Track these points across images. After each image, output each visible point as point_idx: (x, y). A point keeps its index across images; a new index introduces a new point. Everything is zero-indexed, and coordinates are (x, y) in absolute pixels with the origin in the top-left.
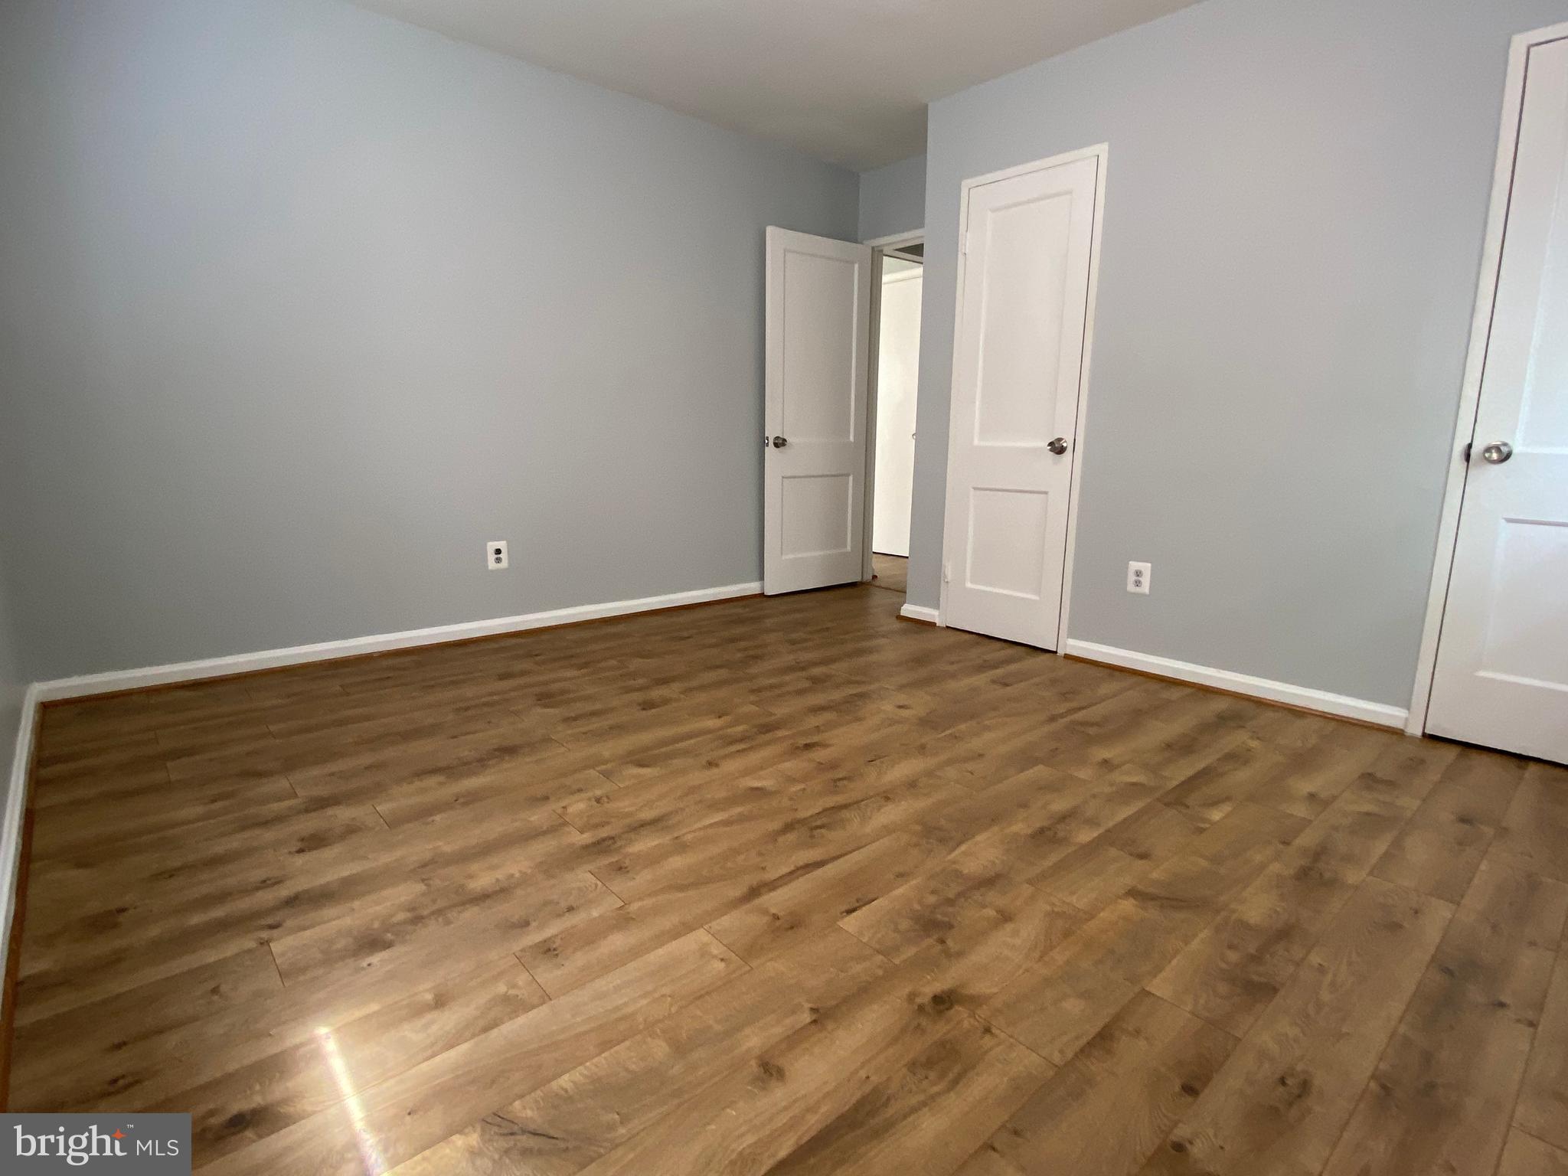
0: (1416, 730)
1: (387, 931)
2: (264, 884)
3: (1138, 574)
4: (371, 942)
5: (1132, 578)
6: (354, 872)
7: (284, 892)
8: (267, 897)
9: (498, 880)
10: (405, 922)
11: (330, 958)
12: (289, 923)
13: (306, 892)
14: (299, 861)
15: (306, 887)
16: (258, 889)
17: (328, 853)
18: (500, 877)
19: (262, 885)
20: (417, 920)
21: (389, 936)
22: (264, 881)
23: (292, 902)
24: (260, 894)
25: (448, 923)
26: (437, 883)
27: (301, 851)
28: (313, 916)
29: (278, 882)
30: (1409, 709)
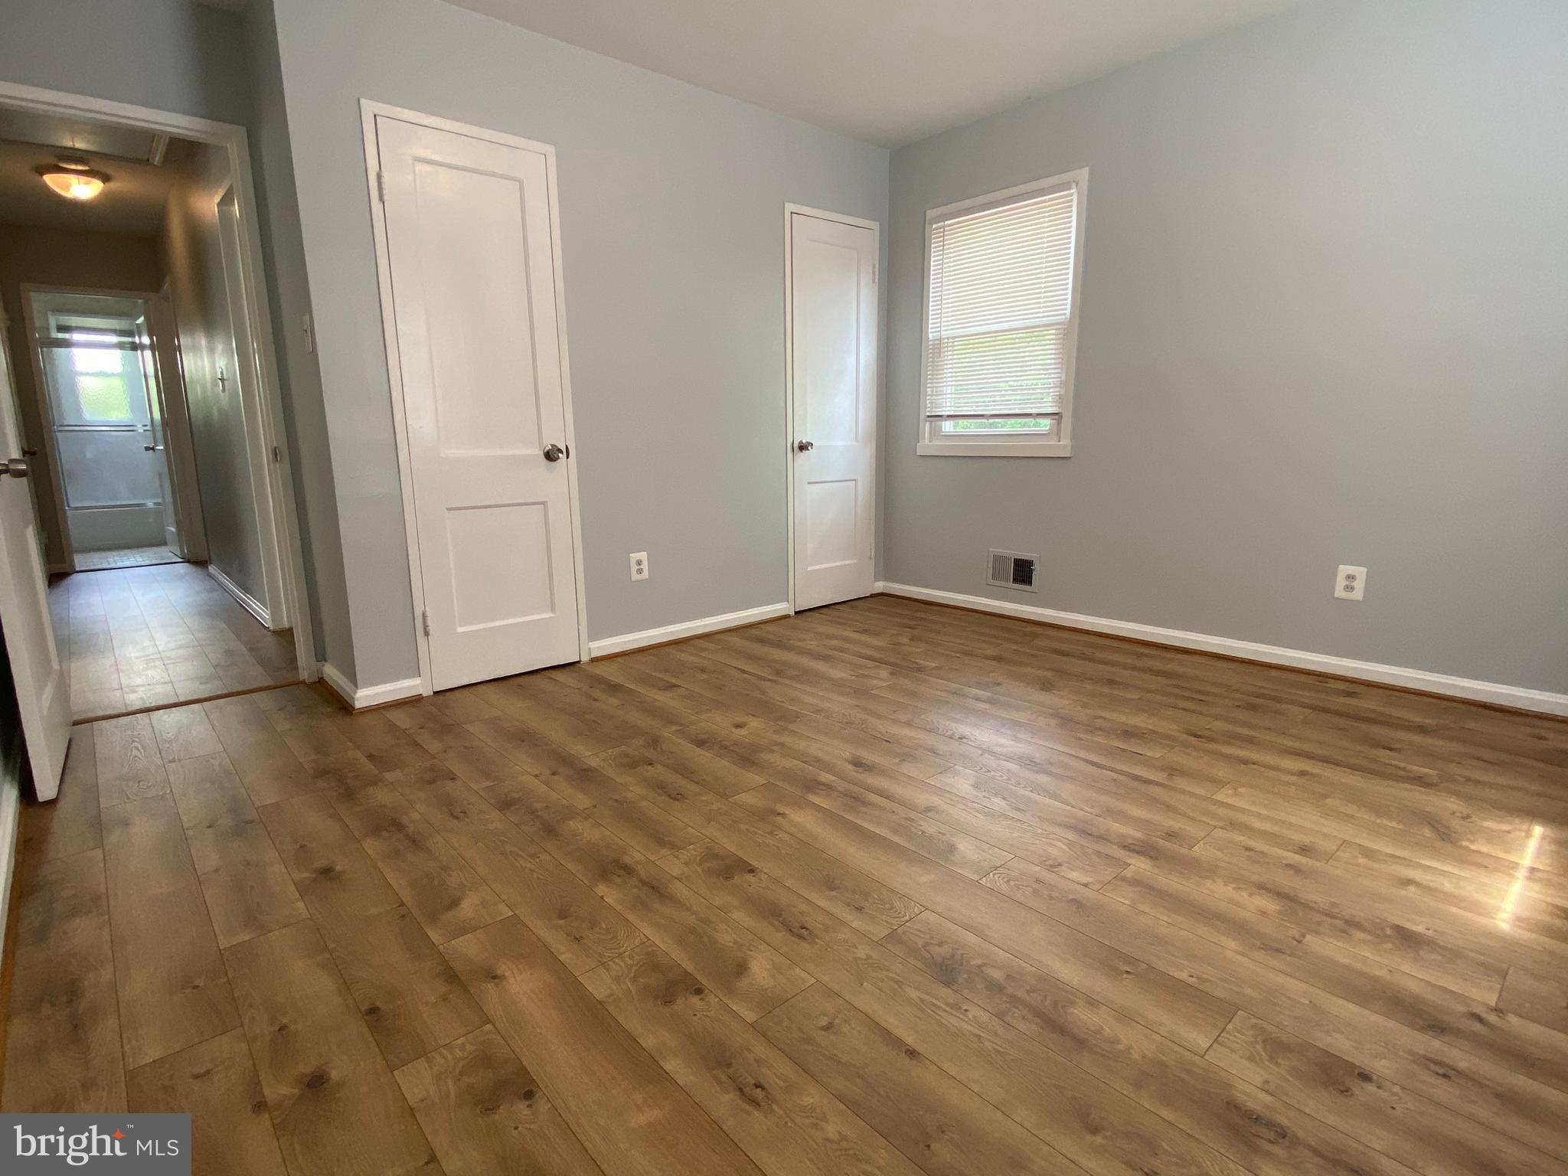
0: (792, 613)
1: (1386, 936)
2: (1447, 1073)
3: (639, 563)
4: (1407, 939)
5: (634, 568)
6: (1341, 1001)
7: (1436, 1046)
8: (1461, 1057)
9: (1251, 895)
10: (1364, 930)
11: (1451, 955)
12: (1461, 1008)
13: (1411, 1025)
14: (1382, 1066)
15: (1407, 1030)
16: (1459, 1073)
17: (1341, 1044)
18: (1245, 894)
19: (1451, 1073)
20: (1352, 923)
21: (1388, 931)
22: (1444, 1076)
23: (1437, 1026)
24: (1462, 1065)
25: (1333, 905)
26: (1294, 931)
27: (1365, 1077)
28: (1430, 996)
29: (1429, 1061)
30: (788, 601)
